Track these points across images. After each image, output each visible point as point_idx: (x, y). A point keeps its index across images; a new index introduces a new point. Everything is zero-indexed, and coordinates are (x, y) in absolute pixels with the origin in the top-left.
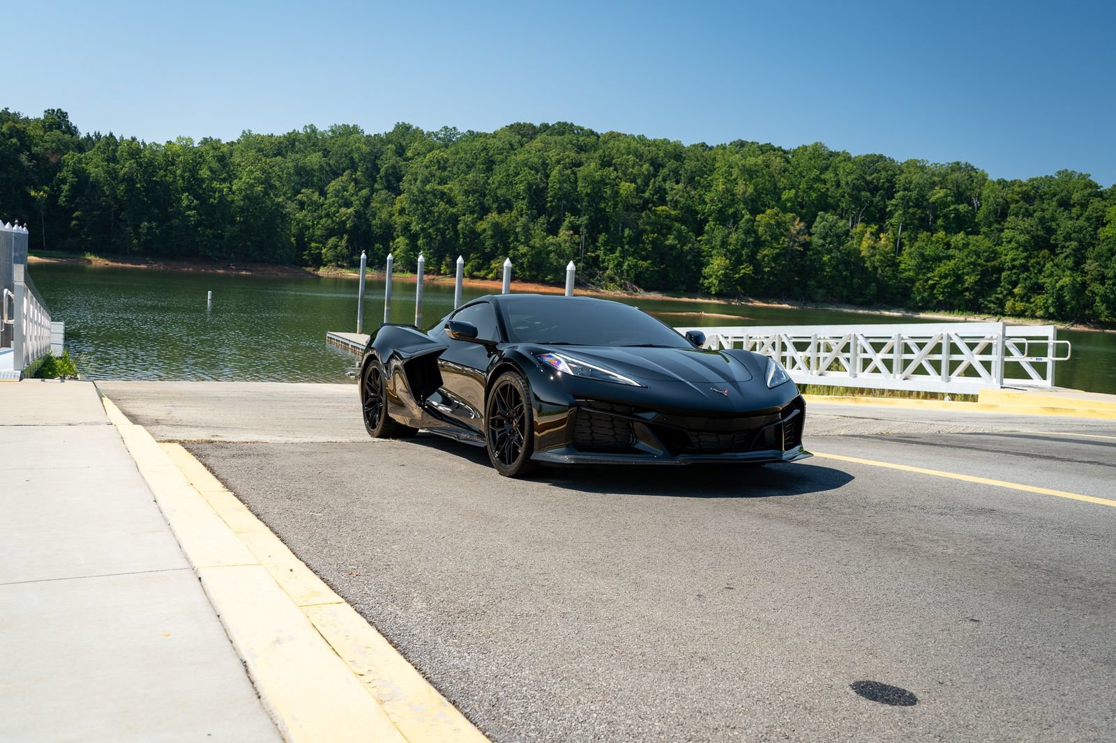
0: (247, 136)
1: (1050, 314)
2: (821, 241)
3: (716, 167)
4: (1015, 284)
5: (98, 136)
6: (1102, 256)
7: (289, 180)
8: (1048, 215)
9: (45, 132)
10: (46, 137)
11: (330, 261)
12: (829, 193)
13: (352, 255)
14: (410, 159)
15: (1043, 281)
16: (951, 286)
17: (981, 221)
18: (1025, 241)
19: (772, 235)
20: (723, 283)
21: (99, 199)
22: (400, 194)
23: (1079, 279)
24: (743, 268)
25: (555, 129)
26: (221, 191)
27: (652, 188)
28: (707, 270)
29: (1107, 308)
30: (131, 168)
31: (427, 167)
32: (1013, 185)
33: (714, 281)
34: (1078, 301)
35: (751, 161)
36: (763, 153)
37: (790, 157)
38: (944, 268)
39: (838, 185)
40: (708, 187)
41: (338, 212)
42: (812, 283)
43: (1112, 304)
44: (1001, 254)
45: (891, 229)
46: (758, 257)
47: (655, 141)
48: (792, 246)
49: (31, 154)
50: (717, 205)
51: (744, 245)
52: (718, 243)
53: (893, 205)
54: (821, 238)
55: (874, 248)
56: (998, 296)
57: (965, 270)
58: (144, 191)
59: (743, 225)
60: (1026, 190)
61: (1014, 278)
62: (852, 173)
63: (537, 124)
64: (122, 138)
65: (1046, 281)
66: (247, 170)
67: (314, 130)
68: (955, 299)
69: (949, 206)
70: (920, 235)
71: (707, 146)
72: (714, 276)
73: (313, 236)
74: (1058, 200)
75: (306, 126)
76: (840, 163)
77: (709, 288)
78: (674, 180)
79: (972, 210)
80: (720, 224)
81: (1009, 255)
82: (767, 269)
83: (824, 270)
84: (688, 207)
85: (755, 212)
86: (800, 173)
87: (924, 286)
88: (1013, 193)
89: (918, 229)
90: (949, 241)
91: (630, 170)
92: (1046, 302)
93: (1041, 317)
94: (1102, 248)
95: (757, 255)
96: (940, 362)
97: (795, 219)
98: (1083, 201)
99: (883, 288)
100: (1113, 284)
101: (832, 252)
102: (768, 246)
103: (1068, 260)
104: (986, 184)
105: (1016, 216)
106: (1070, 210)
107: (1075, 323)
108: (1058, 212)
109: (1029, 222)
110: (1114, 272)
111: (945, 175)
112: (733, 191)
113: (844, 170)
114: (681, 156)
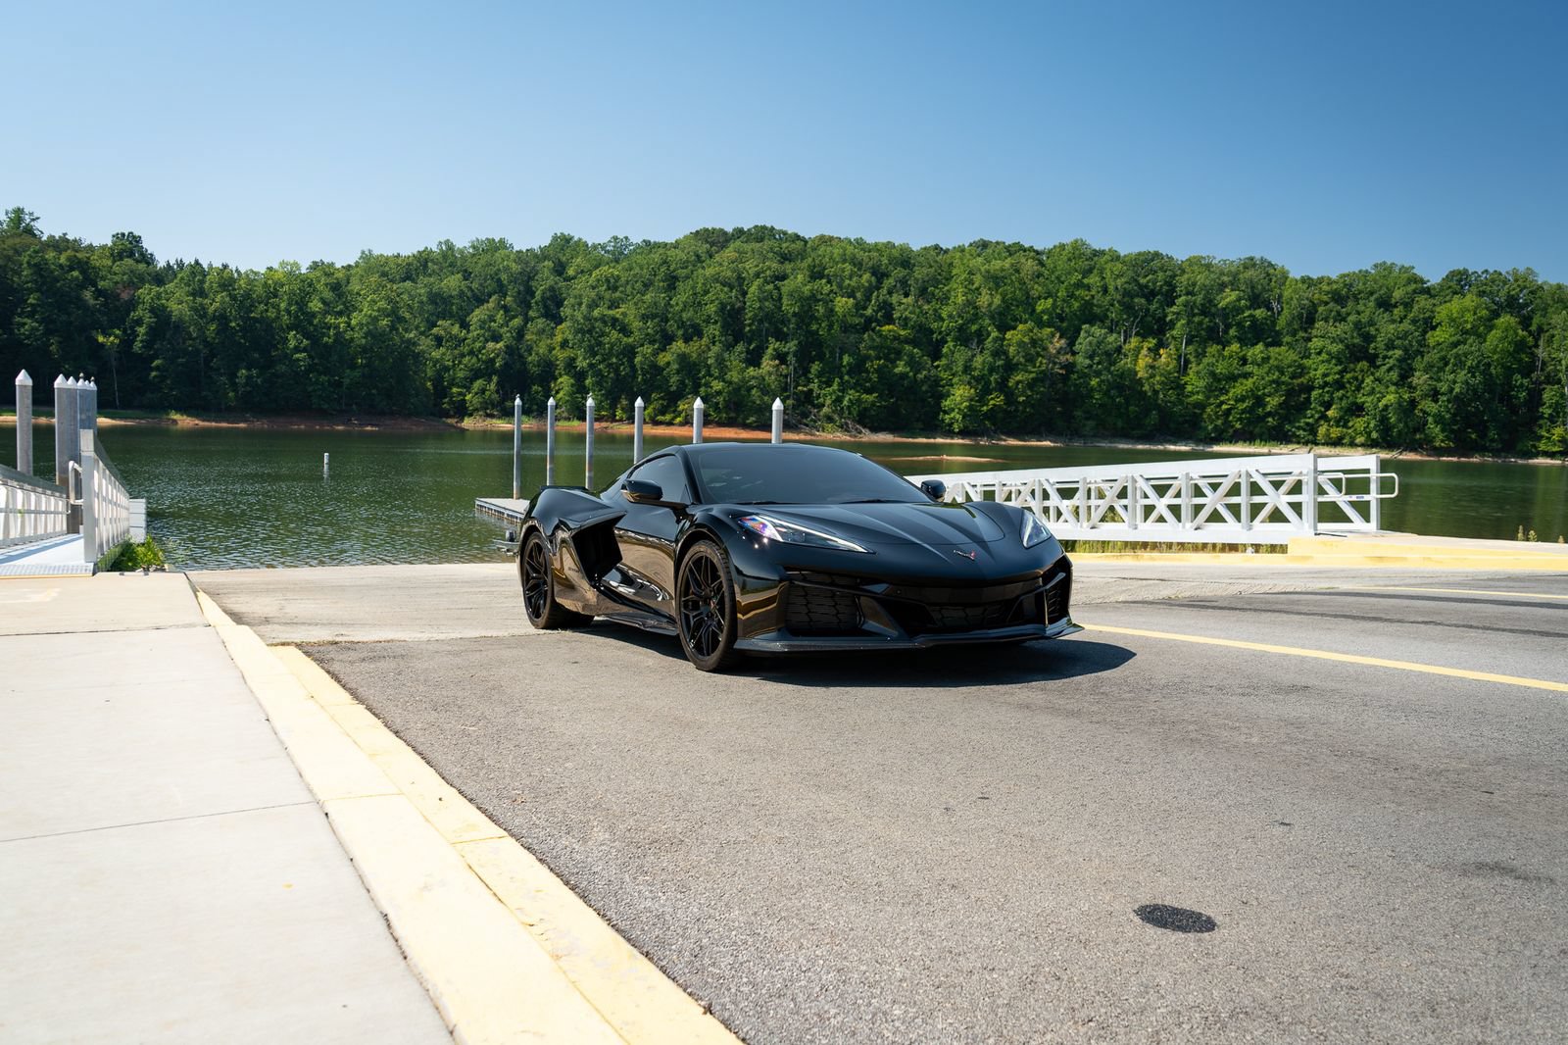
0: (367, 257)
1: (1373, 440)
2: (1088, 362)
3: (953, 274)
4: (1328, 406)
5: (180, 264)
6: (1433, 367)
7: (421, 311)
8: (1364, 318)
9: (114, 262)
10: (115, 269)
11: (477, 410)
12: (1095, 301)
13: (503, 400)
14: (573, 279)
15: (1362, 400)
16: (1251, 410)
17: (1283, 329)
18: (1338, 351)
19: (1026, 356)
20: (968, 418)
21: (184, 343)
22: (561, 323)
23: (1406, 396)
24: (992, 399)
25: (752, 234)
26: (337, 327)
27: (875, 303)
28: (947, 403)
29: (1443, 431)
30: (223, 302)
31: (594, 288)
32: (1320, 283)
33: (957, 416)
34: (1406, 423)
35: (997, 265)
36: (1010, 255)
37: (1044, 258)
38: (1240, 388)
39: (1105, 290)
40: (945, 299)
41: (484, 348)
42: (1078, 413)
43: (1449, 424)
44: (1310, 369)
45: (1173, 342)
46: (1010, 384)
47: (876, 244)
48: (1052, 369)
49: (97, 290)
50: (956, 322)
51: (992, 370)
52: (960, 369)
53: (1174, 313)
54: (1087, 358)
55: (1152, 367)
56: (1307, 420)
57: (1266, 391)
58: (240, 331)
59: (989, 346)
60: (1336, 289)
61: (1327, 398)
62: (1122, 275)
63: (729, 229)
64: (210, 265)
65: (1368, 400)
66: (368, 299)
67: (450, 247)
68: (1255, 427)
69: (1243, 312)
70: (1209, 350)
71: (941, 249)
72: (956, 410)
73: (454, 379)
74: (1376, 300)
75: (440, 243)
76: (1106, 263)
77: (951, 424)
78: (902, 292)
79: (1270, 316)
80: (961, 345)
81: (1320, 369)
82: (1021, 399)
83: (1092, 397)
84: (921, 326)
85: (1004, 328)
86: (1058, 278)
87: (1217, 412)
88: (1320, 293)
89: (1205, 343)
90: (1245, 355)
91: (847, 282)
92: (1368, 427)
93: (1362, 445)
94: (1432, 356)
95: (1008, 381)
96: (1239, 505)
97: (1053, 336)
98: (1407, 300)
99: (1165, 415)
100: (1449, 401)
101: (1101, 374)
102: (1022, 370)
103: (1392, 373)
104: (1287, 283)
105: (1326, 322)
106: (1391, 311)
107: (1404, 450)
108: (1377, 314)
109: (1341, 327)
110: (1449, 386)
111: (1237, 274)
112: (975, 303)
113: (1112, 272)
114: (909, 262)
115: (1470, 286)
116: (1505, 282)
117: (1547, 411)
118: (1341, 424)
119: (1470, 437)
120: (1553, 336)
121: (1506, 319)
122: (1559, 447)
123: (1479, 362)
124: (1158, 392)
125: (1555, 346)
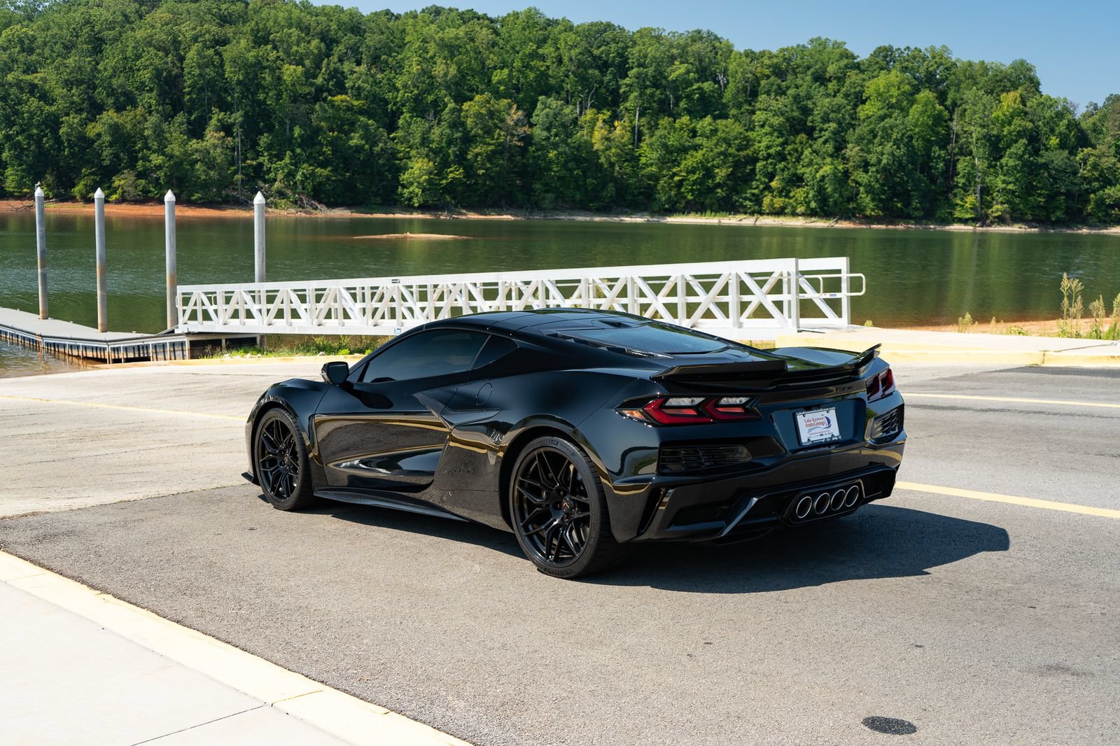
1: (812, 209)
2: (545, 133)
3: (406, 41)
4: (771, 177)
6: (863, 139)
8: (802, 92)
12: (550, 72)
15: (802, 171)
16: (700, 182)
17: (729, 102)
18: (779, 124)
19: (484, 128)
20: (427, 192)
23: (840, 167)
24: (451, 172)
27: (326, 71)
28: (406, 176)
29: (873, 200)
32: (762, 57)
33: (417, 190)
34: (841, 193)
35: (450, 33)
36: (464, 23)
37: (499, 27)
38: (691, 160)
39: (560, 61)
40: (399, 68)
42: (537, 186)
43: (878, 194)
44: (754, 141)
45: (627, 114)
46: (469, 157)
47: (324, 8)
48: (511, 141)
50: (412, 92)
51: (450, 142)
52: (418, 140)
53: (627, 85)
54: (544, 130)
55: (608, 139)
56: (753, 191)
57: (715, 162)
59: (447, 117)
60: (777, 63)
61: (770, 169)
62: (576, 46)
65: (807, 172)
68: (706, 198)
69: (692, 85)
70: (661, 122)
71: (393, 14)
72: (415, 184)
74: (813, 74)
76: (560, 33)
77: (410, 199)
78: (354, 59)
79: (717, 89)
80: (417, 116)
81: (763, 142)
82: (481, 172)
83: (551, 170)
84: (375, 96)
85: (460, 99)
86: (513, 48)
87: (670, 184)
88: (762, 67)
89: (657, 114)
90: (695, 127)
91: (295, 48)
92: (807, 196)
93: (803, 215)
94: (862, 129)
95: (467, 154)
97: (510, 107)
98: (840, 75)
99: (622, 189)
100: (877, 171)
101: (558, 147)
102: (481, 142)
103: (827, 145)
104: (732, 57)
105: (768, 95)
106: (826, 86)
107: (839, 219)
108: (813, 88)
109: (783, 100)
110: (877, 157)
111: (685, 47)
112: (431, 72)
113: (566, 43)
114: (360, 28)
115: (894, 62)
116: (924, 59)
117: (961, 181)
118: (784, 194)
119: (897, 206)
120: (965, 110)
121: (925, 95)
122: (971, 214)
123: (903, 135)
124: (614, 164)
125: (967, 120)
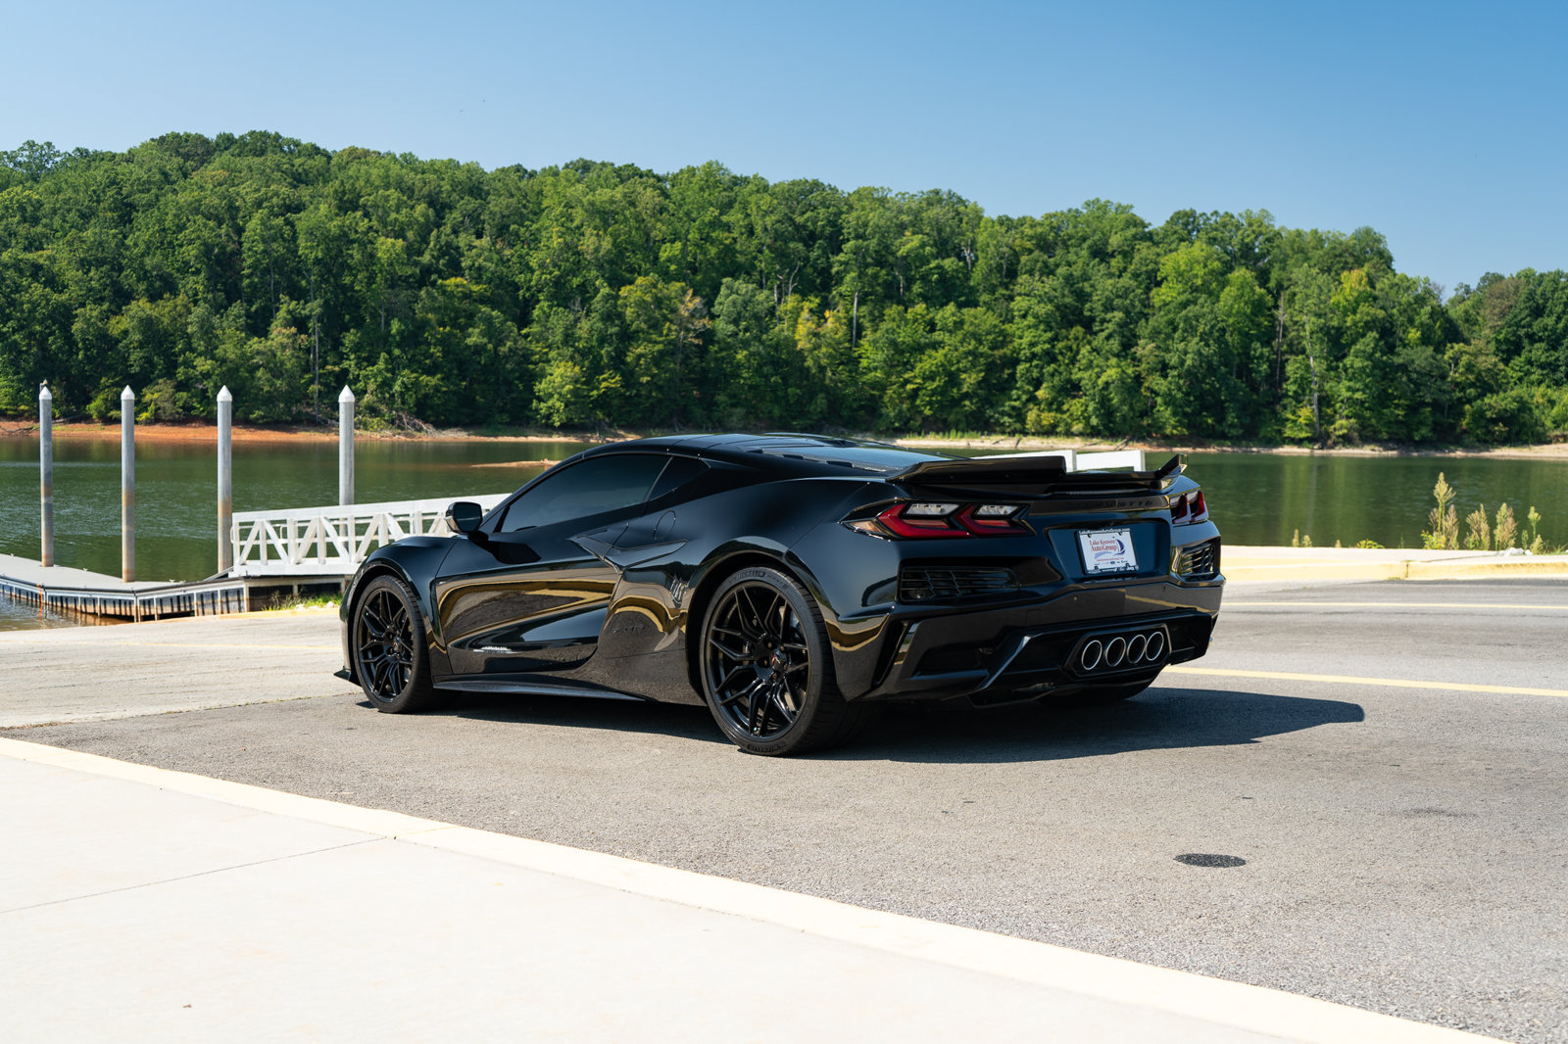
1: (1093, 427)
2: (731, 328)
3: (543, 206)
4: (1037, 384)
6: (1160, 333)
8: (1077, 271)
12: (738, 247)
15: (1078, 376)
16: (942, 391)
17: (979, 284)
18: (1046, 314)
19: (649, 320)
20: (572, 407)
23: (1130, 371)
24: (604, 380)
25: (247, 144)
27: (435, 246)
28: (543, 386)
29: (1175, 414)
32: (1022, 225)
33: (558, 404)
34: (1131, 405)
35: (603, 195)
36: (622, 182)
37: (668, 187)
38: (929, 362)
39: (751, 232)
40: (534, 241)
42: (721, 398)
43: (1181, 406)
44: (1013, 336)
45: (842, 302)
46: (629, 359)
47: (433, 163)
48: (685, 338)
50: (551, 273)
51: (602, 341)
52: (559, 337)
53: (841, 263)
54: (731, 323)
55: (816, 335)
56: (1013, 403)
57: (961, 365)
59: (598, 306)
60: (1041, 234)
61: (1035, 374)
62: (772, 212)
63: (212, 135)
65: (1084, 377)
68: (950, 413)
69: (929, 262)
70: (887, 312)
71: (526, 171)
72: (556, 396)
74: (1090, 247)
76: (750, 195)
77: (549, 416)
78: (473, 230)
79: (963, 268)
80: (558, 305)
81: (1026, 337)
82: (645, 379)
83: (739, 376)
84: (501, 278)
85: (616, 282)
86: (687, 214)
87: (900, 394)
88: (1022, 238)
89: (883, 301)
90: (932, 319)
91: (393, 215)
92: (1086, 410)
93: (1081, 434)
94: (1158, 320)
95: (626, 356)
97: (684, 292)
98: (1126, 248)
99: (836, 401)
100: (1180, 376)
101: (750, 345)
102: (645, 340)
103: (1111, 341)
104: (982, 224)
105: (1031, 275)
106: (1108, 263)
107: (1130, 440)
108: (1091, 265)
109: (1050, 283)
110: (1179, 357)
111: (919, 212)
112: (577, 247)
113: (759, 207)
114: (481, 189)
115: (1198, 231)
116: (1238, 227)
117: (1292, 388)
118: (1054, 407)
119: (1207, 422)
120: (1294, 294)
121: (1241, 274)
122: (1307, 432)
123: (1213, 327)
124: (825, 368)
125: (1297, 307)
